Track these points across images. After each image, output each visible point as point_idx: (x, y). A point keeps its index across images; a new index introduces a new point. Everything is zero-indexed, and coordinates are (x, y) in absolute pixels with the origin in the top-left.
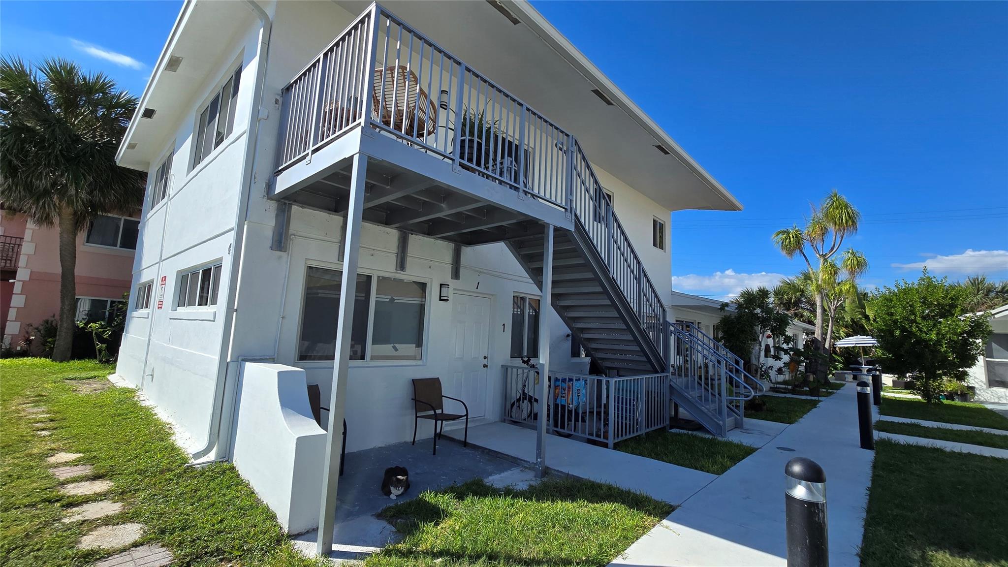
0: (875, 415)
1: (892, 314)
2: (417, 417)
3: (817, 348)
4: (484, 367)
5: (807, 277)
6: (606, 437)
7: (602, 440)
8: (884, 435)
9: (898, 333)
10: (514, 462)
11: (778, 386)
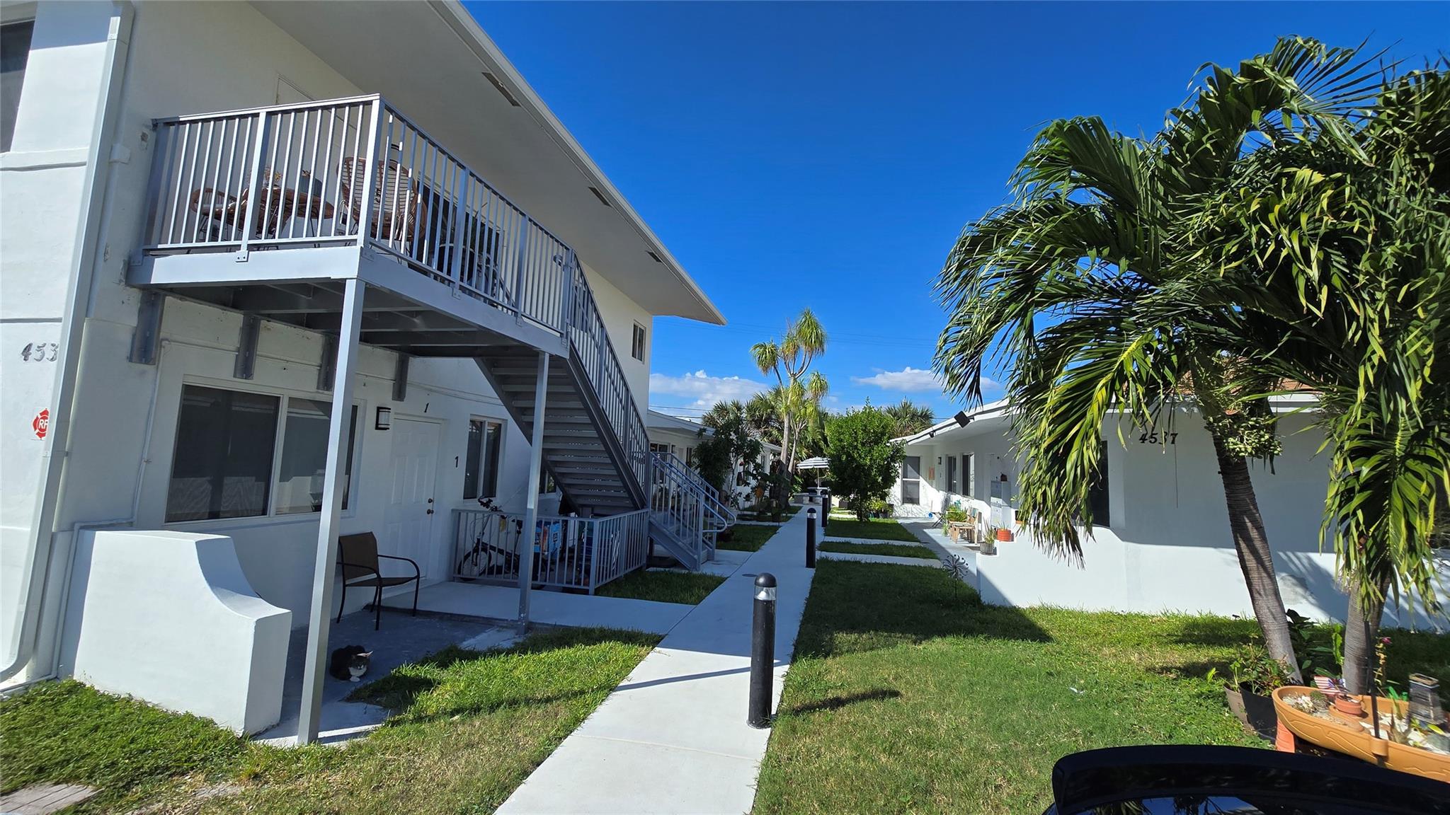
0: (820, 537)
1: (841, 441)
2: (345, 586)
3: (781, 471)
4: (428, 513)
5: (778, 393)
6: (587, 584)
7: (582, 587)
8: (824, 554)
9: (844, 458)
10: (487, 623)
11: (745, 512)
